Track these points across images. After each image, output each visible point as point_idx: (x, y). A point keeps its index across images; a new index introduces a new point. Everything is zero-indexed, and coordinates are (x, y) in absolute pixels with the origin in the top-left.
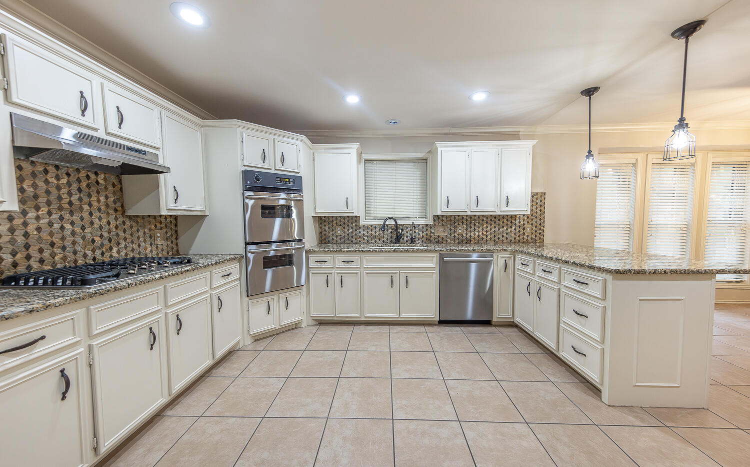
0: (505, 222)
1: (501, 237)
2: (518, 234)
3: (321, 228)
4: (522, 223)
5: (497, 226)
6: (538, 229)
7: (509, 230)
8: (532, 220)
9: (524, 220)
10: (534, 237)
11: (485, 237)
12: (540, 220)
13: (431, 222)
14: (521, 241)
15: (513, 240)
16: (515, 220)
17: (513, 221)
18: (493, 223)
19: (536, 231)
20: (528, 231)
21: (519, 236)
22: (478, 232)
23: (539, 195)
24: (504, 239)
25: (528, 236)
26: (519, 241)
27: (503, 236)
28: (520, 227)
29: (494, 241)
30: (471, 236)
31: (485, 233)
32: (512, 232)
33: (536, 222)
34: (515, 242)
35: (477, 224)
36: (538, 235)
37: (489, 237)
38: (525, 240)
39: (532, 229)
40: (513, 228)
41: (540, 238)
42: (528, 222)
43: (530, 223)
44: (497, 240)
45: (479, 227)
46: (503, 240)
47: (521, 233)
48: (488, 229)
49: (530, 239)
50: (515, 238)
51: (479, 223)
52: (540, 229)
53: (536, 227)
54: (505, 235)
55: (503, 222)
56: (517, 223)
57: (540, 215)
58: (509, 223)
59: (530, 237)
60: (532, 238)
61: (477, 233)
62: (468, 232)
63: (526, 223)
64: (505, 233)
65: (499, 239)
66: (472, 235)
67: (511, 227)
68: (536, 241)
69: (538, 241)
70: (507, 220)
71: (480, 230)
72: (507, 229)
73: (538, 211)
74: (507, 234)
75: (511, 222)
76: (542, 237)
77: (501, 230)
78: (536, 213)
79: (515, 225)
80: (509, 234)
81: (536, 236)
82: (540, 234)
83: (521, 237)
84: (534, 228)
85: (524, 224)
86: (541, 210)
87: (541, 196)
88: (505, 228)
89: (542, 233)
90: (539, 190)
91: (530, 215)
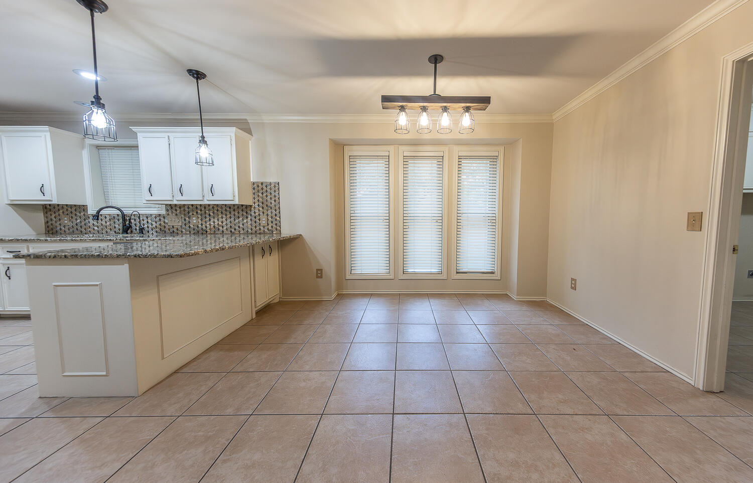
0: (241, 212)
1: (237, 228)
2: (254, 224)
3: (47, 217)
4: (257, 214)
5: (232, 216)
6: (274, 220)
7: (245, 221)
8: (267, 211)
9: (259, 210)
10: (270, 228)
11: (221, 228)
12: (276, 210)
13: (163, 212)
14: (258, 232)
15: (250, 231)
16: (251, 210)
17: (249, 212)
18: (228, 213)
19: (272, 222)
20: (264, 222)
21: (256, 227)
22: (215, 222)
23: (272, 185)
24: (241, 229)
25: (264, 227)
26: (256, 232)
27: (239, 227)
28: (255, 217)
29: (231, 231)
30: (206, 227)
31: (220, 223)
32: (248, 223)
33: (272, 213)
34: (252, 233)
35: (212, 214)
36: (274, 226)
37: (225, 228)
38: (262, 231)
39: (268, 220)
40: (249, 218)
41: (276, 229)
42: (263, 213)
43: (265, 214)
44: (233, 230)
45: (214, 218)
46: (239, 231)
47: (257, 224)
48: (224, 219)
49: (266, 230)
50: (251, 229)
51: (213, 213)
52: (276, 220)
53: (272, 217)
54: (241, 226)
55: (238, 213)
56: (253, 214)
57: (275, 206)
58: (245, 214)
59: (266, 227)
60: (268, 229)
61: (212, 223)
62: (204, 223)
63: (261, 214)
64: (241, 223)
65: (235, 229)
66: (208, 226)
67: (247, 218)
68: (272, 232)
69: (274, 232)
70: (242, 210)
71: (216, 221)
72: (243, 220)
73: (273, 202)
74: (243, 225)
75: (247, 213)
76: (278, 228)
77: (237, 221)
78: (271, 203)
79: (251, 215)
80: (246, 225)
81: (272, 227)
82: (276, 224)
83: (258, 228)
84: (270, 219)
85: (259, 215)
86: (275, 201)
87: (275, 186)
88: (241, 219)
89: (278, 224)
90: (272, 180)
91: (265, 206)
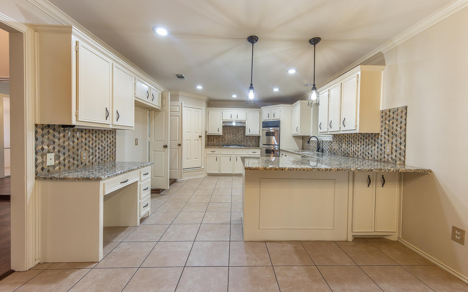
0: (370, 140)
1: (367, 154)
2: (380, 152)
4: (383, 142)
5: (365, 143)
6: (398, 149)
7: (373, 148)
8: (392, 138)
9: (385, 138)
10: (394, 157)
11: (357, 153)
12: (401, 138)
13: (331, 140)
14: (383, 160)
15: (376, 157)
16: (378, 138)
17: (377, 140)
18: (362, 141)
19: (396, 151)
20: (388, 150)
21: (381, 155)
22: (353, 148)
23: (400, 111)
24: (370, 156)
25: (388, 155)
26: (381, 160)
27: (368, 153)
28: (381, 145)
29: (363, 157)
30: (349, 151)
31: (357, 149)
32: (374, 150)
33: (396, 141)
34: (377, 161)
35: (353, 141)
36: (398, 155)
37: (359, 153)
38: (386, 160)
39: (392, 148)
40: (376, 146)
41: (400, 159)
42: (388, 141)
43: (390, 142)
44: (364, 156)
45: (354, 144)
46: (368, 157)
47: (383, 151)
48: (359, 146)
49: (390, 159)
50: (377, 157)
51: (354, 140)
52: (400, 149)
53: (396, 146)
54: (370, 152)
55: (369, 140)
56: (379, 142)
57: (400, 133)
58: (373, 141)
59: (390, 156)
60: (392, 158)
61: (352, 149)
62: (348, 148)
63: (387, 141)
64: (370, 150)
65: (366, 155)
66: (350, 150)
67: (375, 145)
68: (396, 161)
69: (398, 163)
70: (372, 138)
71: (355, 147)
72: (372, 147)
73: (398, 129)
74: (371, 151)
75: (375, 141)
76: (402, 158)
77: (367, 148)
78: (397, 130)
79: (378, 143)
80: (373, 151)
81: (396, 156)
82: (400, 154)
83: (383, 156)
84: (394, 147)
85: (385, 143)
86: (401, 128)
87: (402, 112)
88: (370, 146)
89: (403, 154)
90: (400, 104)
91: (391, 133)
